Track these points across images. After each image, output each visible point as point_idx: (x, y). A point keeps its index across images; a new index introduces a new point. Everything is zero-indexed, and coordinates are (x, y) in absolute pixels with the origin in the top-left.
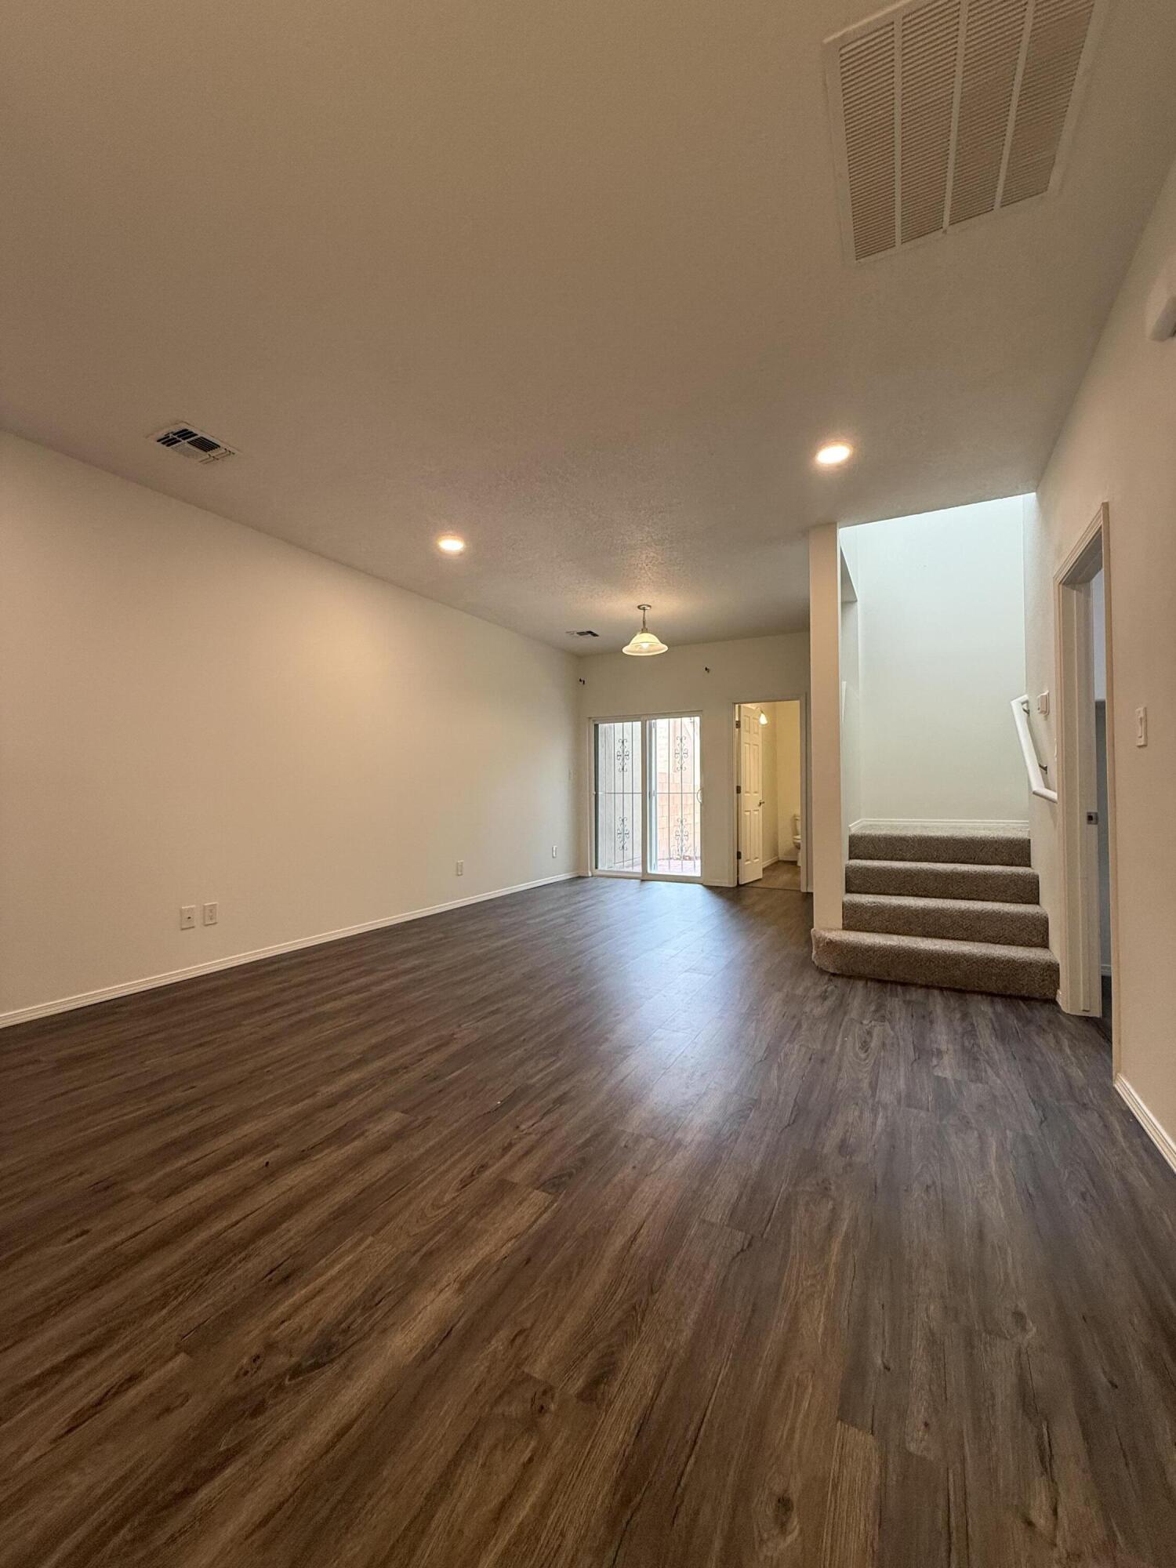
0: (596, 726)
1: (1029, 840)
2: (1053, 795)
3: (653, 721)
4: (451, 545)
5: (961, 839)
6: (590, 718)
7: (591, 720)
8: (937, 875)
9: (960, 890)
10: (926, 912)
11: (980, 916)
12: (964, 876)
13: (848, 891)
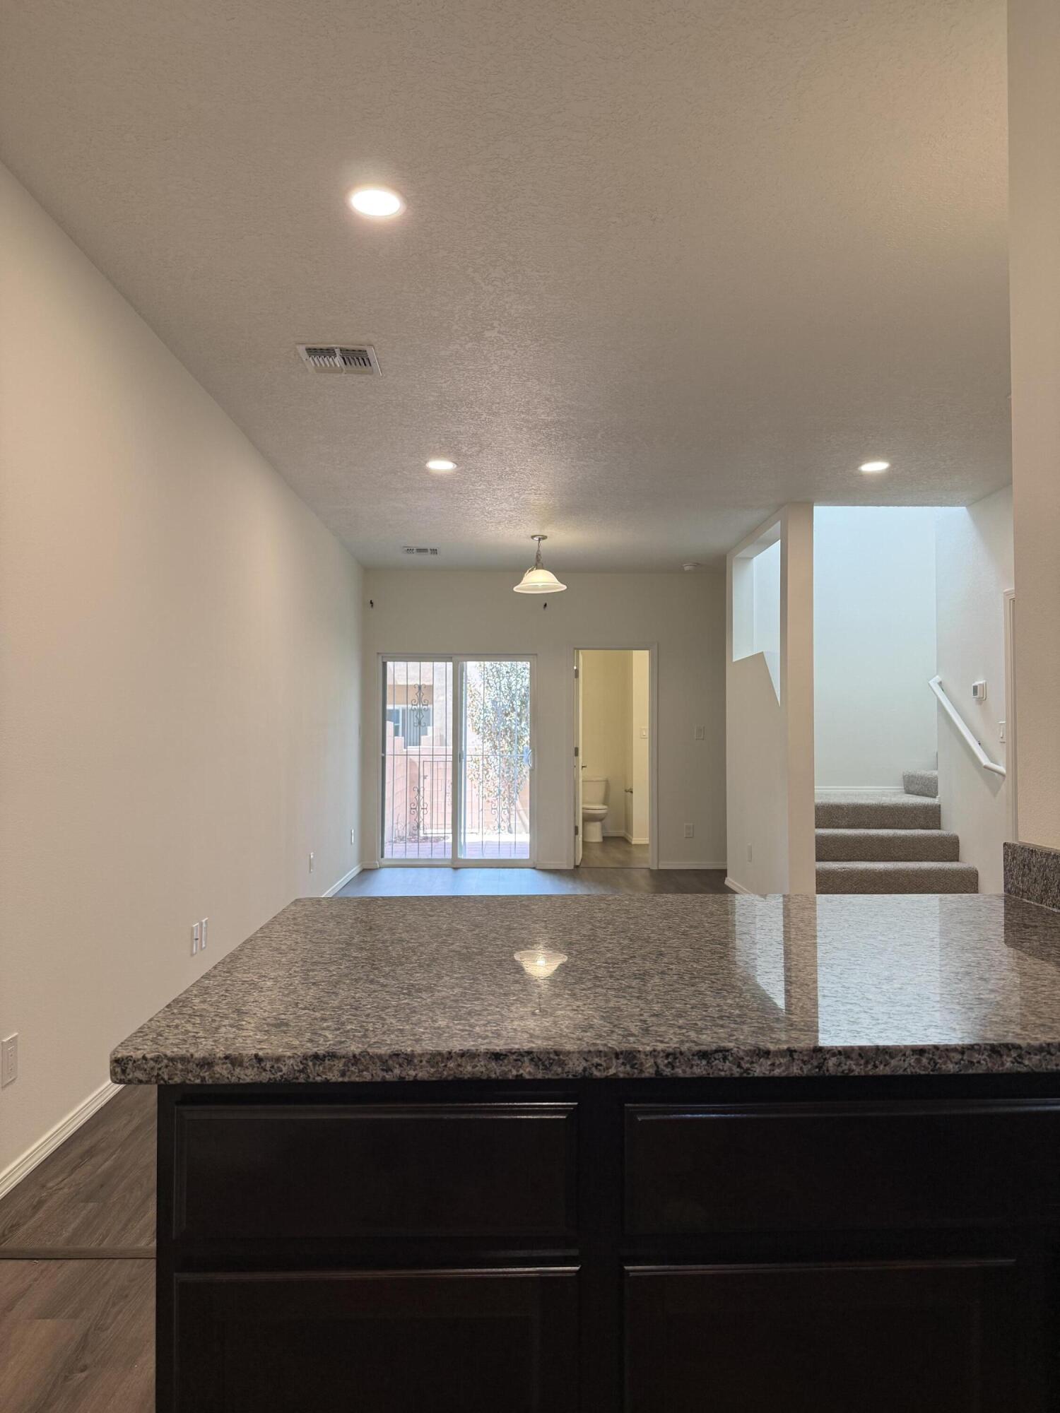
0: (385, 665)
1: (940, 805)
2: (1002, 769)
3: (464, 663)
4: (440, 465)
5: (887, 807)
6: (378, 653)
7: (380, 657)
8: (881, 840)
9: (900, 853)
10: (887, 873)
11: (929, 873)
12: (904, 839)
13: (818, 859)
